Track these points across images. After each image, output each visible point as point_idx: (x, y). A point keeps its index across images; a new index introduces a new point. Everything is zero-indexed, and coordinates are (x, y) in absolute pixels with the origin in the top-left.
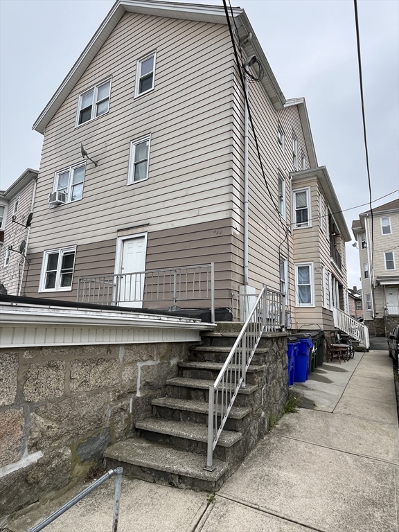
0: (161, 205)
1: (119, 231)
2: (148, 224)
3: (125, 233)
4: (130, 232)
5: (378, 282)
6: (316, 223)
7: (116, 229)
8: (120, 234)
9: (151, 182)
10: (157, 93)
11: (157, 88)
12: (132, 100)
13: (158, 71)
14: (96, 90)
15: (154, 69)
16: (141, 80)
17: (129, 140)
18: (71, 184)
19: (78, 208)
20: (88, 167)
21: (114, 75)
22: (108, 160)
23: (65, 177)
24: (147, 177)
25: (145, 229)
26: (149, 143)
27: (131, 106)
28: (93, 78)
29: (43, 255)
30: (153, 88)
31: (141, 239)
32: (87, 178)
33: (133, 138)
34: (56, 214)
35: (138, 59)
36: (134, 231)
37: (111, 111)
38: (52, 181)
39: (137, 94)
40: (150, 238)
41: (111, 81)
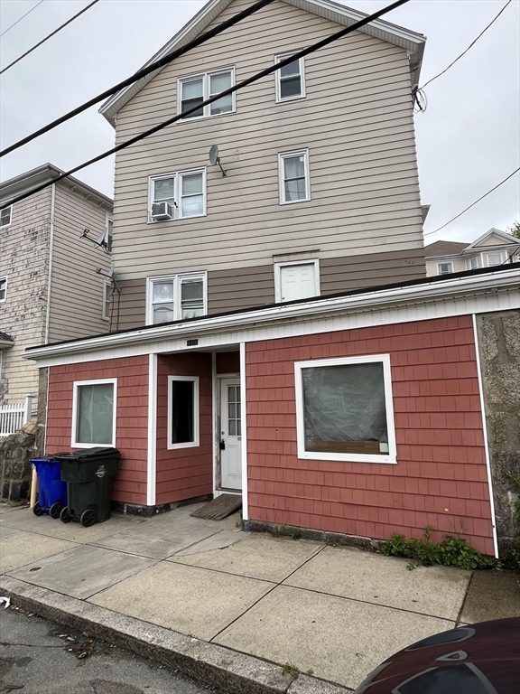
0: (335, 231)
1: (274, 256)
2: (318, 251)
3: (285, 258)
4: (292, 257)
7: (271, 253)
8: (276, 259)
9: (315, 203)
10: (311, 103)
11: (309, 97)
12: (273, 104)
13: (309, 76)
14: (206, 79)
15: (302, 73)
16: (282, 82)
17: (275, 151)
18: (181, 195)
19: (200, 226)
20: (210, 176)
21: (238, 65)
22: (244, 171)
23: (166, 184)
24: (308, 198)
25: (314, 255)
26: (305, 159)
27: (273, 111)
28: (200, 61)
29: (145, 282)
30: (303, 95)
31: (310, 267)
32: (211, 190)
33: (280, 150)
34: (161, 231)
35: (275, 55)
36: (299, 257)
37: (240, 111)
38: (143, 187)
39: (279, 98)
40: (324, 265)
41: (233, 72)
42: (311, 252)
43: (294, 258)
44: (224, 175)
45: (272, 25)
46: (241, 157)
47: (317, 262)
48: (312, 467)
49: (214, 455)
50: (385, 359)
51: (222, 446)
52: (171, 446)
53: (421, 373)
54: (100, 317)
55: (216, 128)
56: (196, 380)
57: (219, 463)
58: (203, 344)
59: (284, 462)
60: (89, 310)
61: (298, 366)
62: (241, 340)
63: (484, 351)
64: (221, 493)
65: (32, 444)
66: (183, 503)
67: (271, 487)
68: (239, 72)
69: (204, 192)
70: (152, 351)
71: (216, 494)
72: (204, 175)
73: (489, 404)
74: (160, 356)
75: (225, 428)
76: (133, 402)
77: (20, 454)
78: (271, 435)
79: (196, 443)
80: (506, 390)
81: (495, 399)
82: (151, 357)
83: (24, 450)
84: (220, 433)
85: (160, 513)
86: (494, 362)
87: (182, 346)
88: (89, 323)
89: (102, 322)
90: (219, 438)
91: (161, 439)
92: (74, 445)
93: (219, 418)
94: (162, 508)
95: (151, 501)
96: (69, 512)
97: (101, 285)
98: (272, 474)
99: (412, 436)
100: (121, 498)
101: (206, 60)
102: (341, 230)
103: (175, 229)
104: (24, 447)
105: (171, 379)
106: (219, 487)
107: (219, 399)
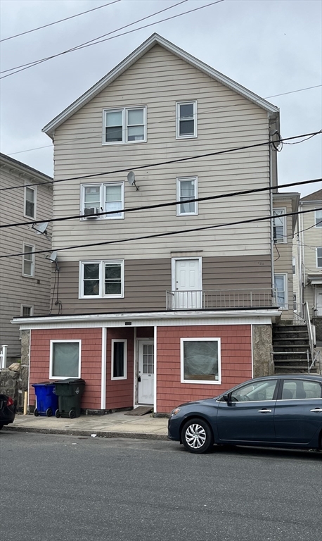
0: (213, 238)
1: (171, 252)
2: (202, 251)
3: (179, 255)
4: (184, 254)
5: (309, 282)
6: (289, 241)
7: (169, 250)
8: (173, 255)
9: (201, 217)
10: (200, 143)
11: (200, 138)
12: (173, 140)
13: (200, 122)
14: (125, 112)
15: (195, 118)
16: (180, 122)
17: (174, 176)
18: (105, 201)
19: (119, 226)
20: (128, 189)
21: (149, 105)
22: (151, 188)
23: (94, 191)
24: (196, 213)
25: (199, 254)
26: (195, 183)
27: (174, 145)
28: (120, 98)
29: (78, 264)
30: (195, 135)
31: (196, 262)
32: (128, 199)
33: (178, 175)
34: (91, 227)
35: (177, 101)
36: (188, 254)
37: (150, 141)
38: (76, 192)
39: (178, 136)
40: (206, 261)
41: (145, 110)
42: (197, 251)
43: (186, 255)
44: (138, 189)
45: (175, 78)
46: (150, 177)
47: (200, 259)
48: (187, 386)
49: (135, 384)
50: (218, 339)
51: (139, 380)
52: (113, 378)
53: (232, 347)
54: (19, 274)
55: (132, 153)
56: (125, 341)
57: (137, 389)
58: (134, 325)
59: (174, 385)
60: (12, 269)
61: (182, 340)
62: (155, 325)
63: (254, 340)
64: (138, 406)
65: (18, 378)
66: (119, 410)
67: (168, 397)
68: (150, 111)
69: (122, 200)
70: (104, 326)
71: (135, 407)
72: (123, 187)
73: (255, 361)
74: (108, 328)
75: (141, 369)
76: (91, 353)
77: (11, 383)
78: (169, 372)
79: (125, 377)
80: (260, 356)
81: (257, 359)
82: (103, 329)
83: (14, 381)
84: (138, 372)
85: (108, 414)
86: (257, 344)
87: (123, 325)
88: (12, 281)
89: (22, 279)
90: (137, 375)
91: (108, 374)
92: (51, 377)
93: (138, 363)
94: (108, 411)
95: (103, 407)
96: (60, 411)
97: (20, 246)
98: (169, 391)
99: (227, 373)
100: (85, 406)
101: (125, 97)
102: (217, 238)
103: (101, 227)
104: (14, 379)
105: (113, 341)
106: (137, 403)
107: (138, 352)
